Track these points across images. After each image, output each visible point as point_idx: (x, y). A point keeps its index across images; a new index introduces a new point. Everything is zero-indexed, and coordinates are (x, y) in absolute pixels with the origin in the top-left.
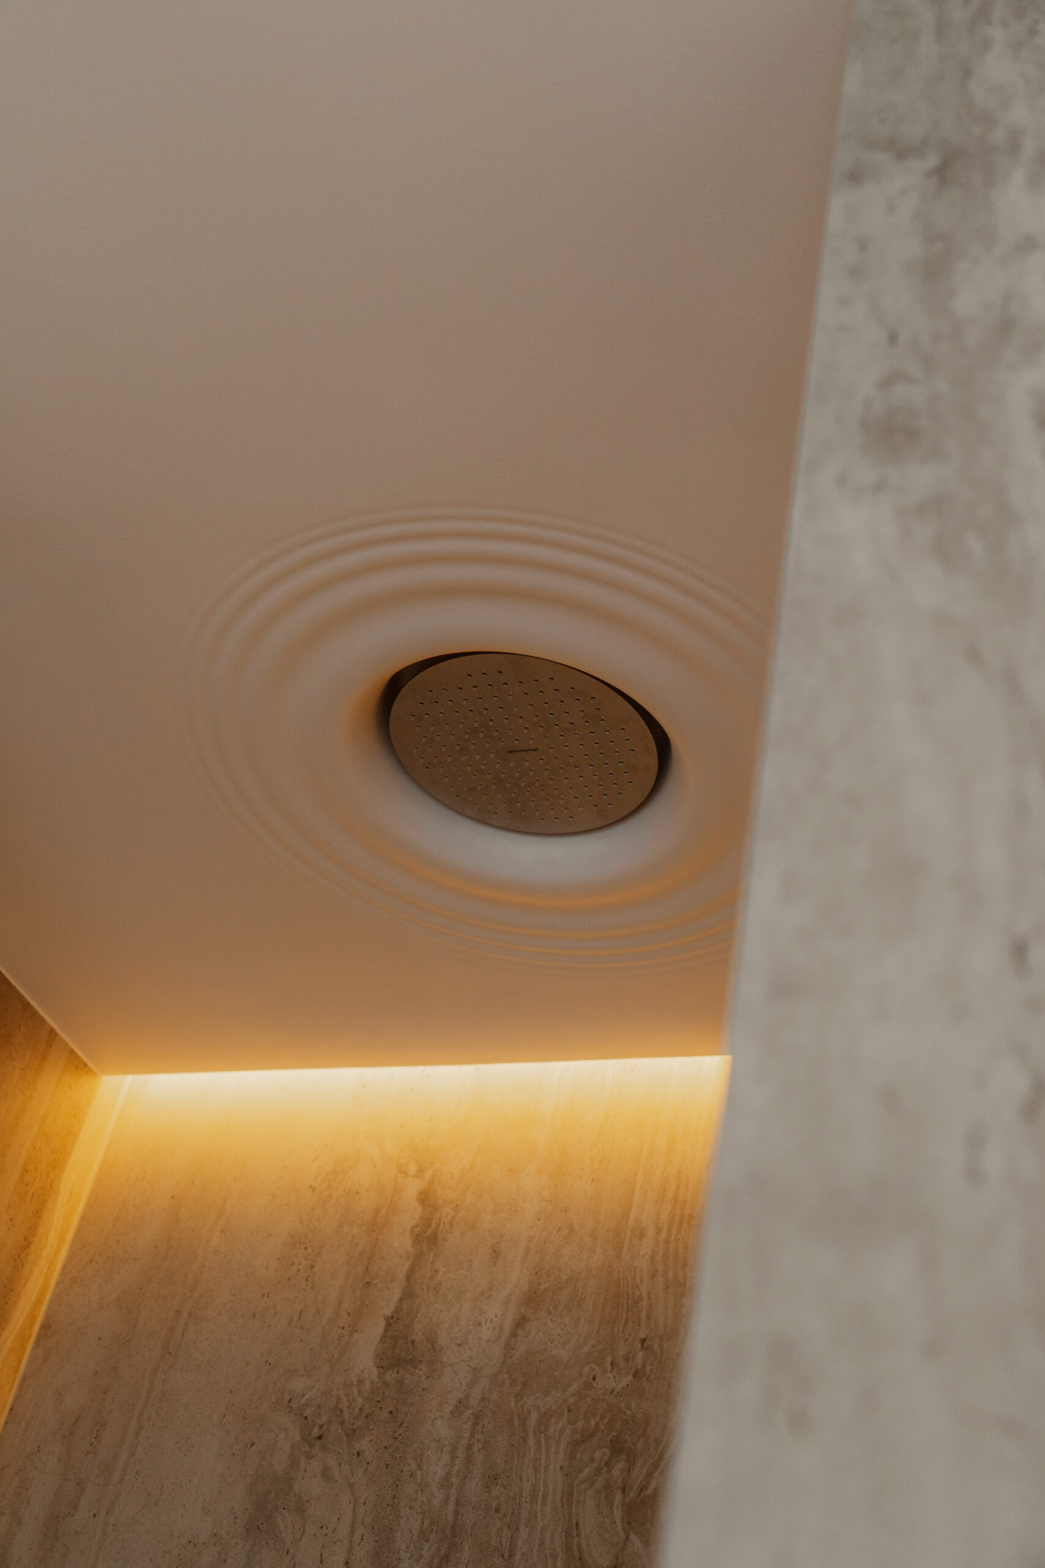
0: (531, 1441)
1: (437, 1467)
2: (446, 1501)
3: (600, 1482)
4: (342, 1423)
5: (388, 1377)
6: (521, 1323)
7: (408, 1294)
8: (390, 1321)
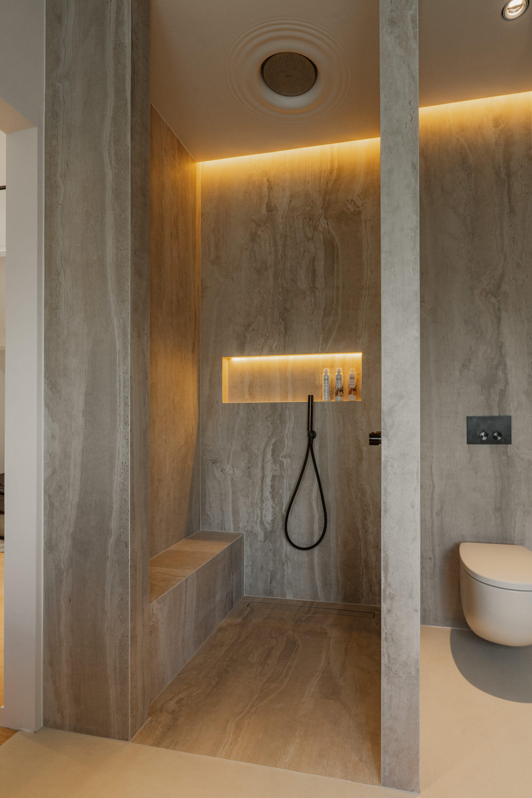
0: (296, 220)
1: (281, 227)
2: (284, 232)
3: (308, 224)
4: (263, 222)
5: (269, 213)
6: (290, 201)
7: (269, 199)
8: (267, 204)
